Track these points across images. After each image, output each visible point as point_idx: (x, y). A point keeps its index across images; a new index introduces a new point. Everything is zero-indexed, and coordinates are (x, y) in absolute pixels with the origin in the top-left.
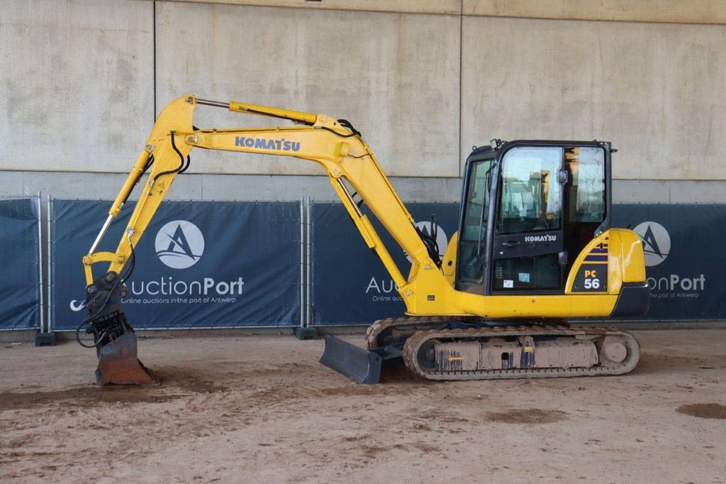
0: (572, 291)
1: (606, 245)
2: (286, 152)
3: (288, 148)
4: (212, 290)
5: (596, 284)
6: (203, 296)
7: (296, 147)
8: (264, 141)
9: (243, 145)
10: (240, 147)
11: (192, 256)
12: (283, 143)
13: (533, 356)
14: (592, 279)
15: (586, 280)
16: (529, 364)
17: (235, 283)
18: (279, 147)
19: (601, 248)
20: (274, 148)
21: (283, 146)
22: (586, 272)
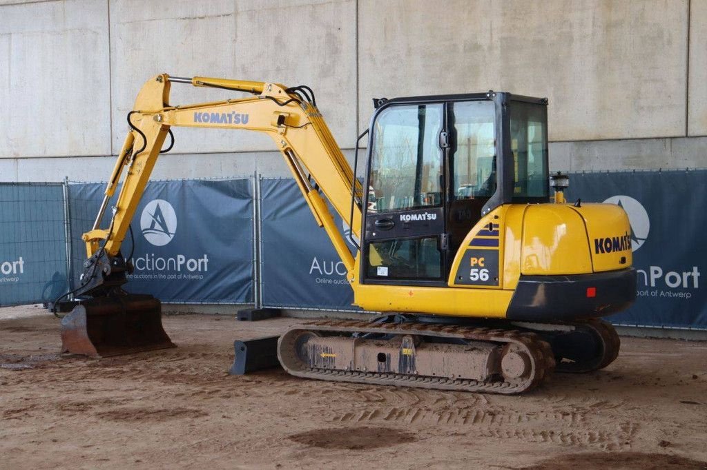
0: (455, 284)
1: (497, 226)
2: (236, 125)
3: (237, 122)
5: (484, 275)
7: (245, 119)
8: (218, 114)
9: (200, 121)
10: (198, 123)
12: (233, 116)
13: (413, 360)
14: (480, 268)
15: (473, 270)
16: (408, 369)
18: (230, 122)
19: (491, 229)
20: (226, 122)
21: (233, 119)
22: (472, 259)
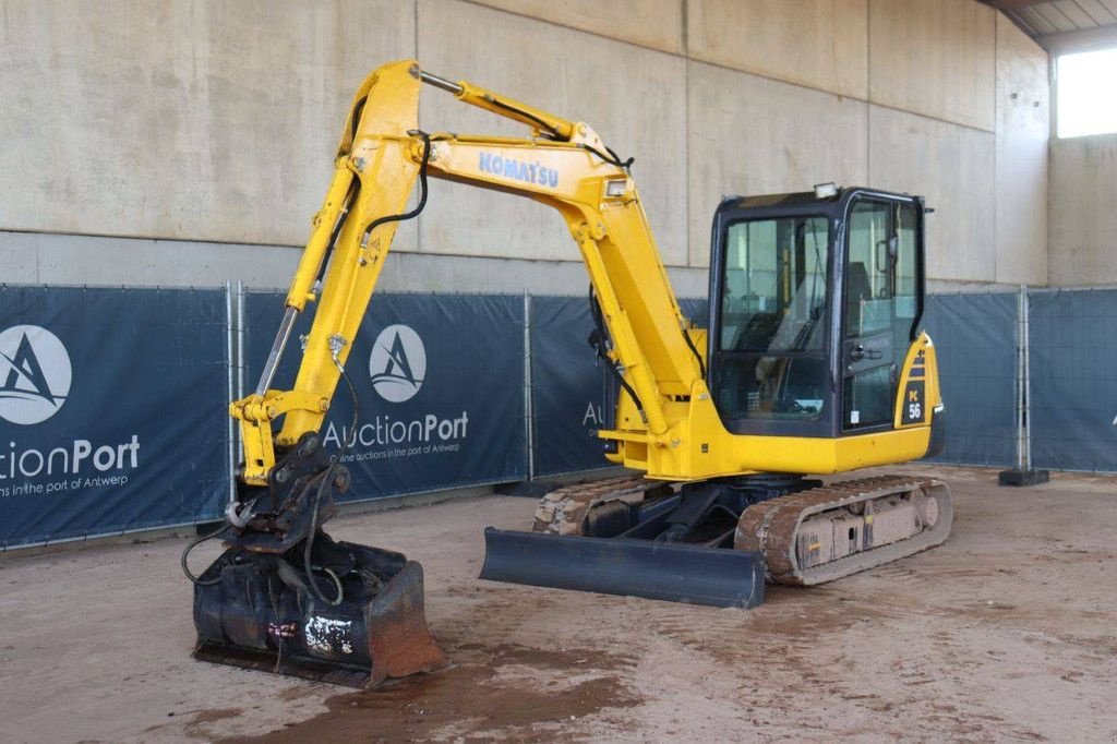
4: (86, 463)
6: (71, 476)
11: (50, 398)
15: (911, 406)
17: (126, 447)
